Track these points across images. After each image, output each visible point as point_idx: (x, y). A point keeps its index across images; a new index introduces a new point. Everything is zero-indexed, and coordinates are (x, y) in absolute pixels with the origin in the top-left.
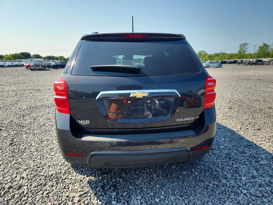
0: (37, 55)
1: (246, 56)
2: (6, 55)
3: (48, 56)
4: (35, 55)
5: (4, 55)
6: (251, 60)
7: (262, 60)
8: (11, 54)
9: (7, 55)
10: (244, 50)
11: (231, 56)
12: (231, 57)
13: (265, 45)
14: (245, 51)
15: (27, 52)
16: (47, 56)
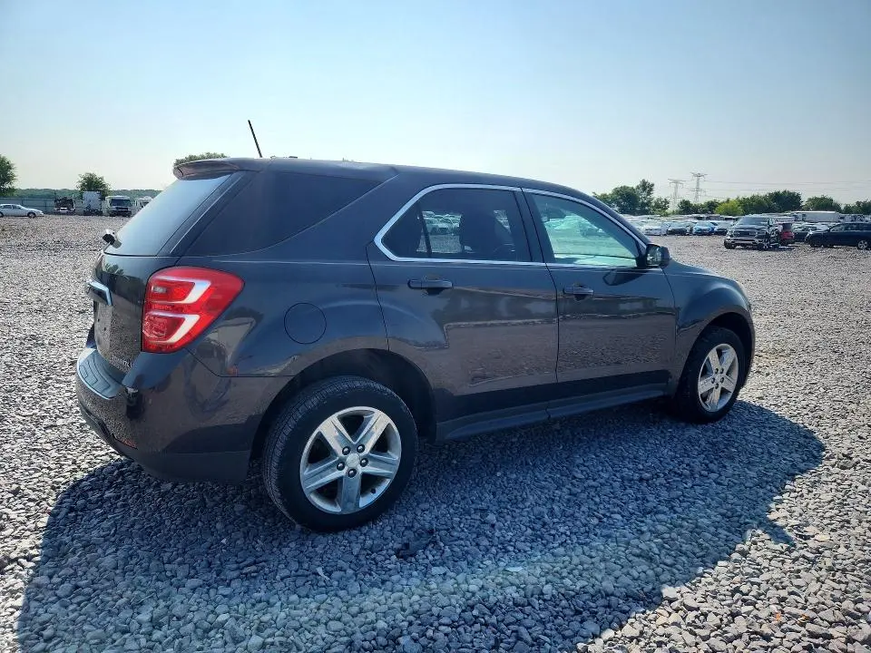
0: (823, 199)
2: (725, 200)
3: (864, 204)
4: (816, 199)
5: (721, 201)
8: (740, 198)
9: (728, 201)
15: (791, 189)
16: (858, 203)
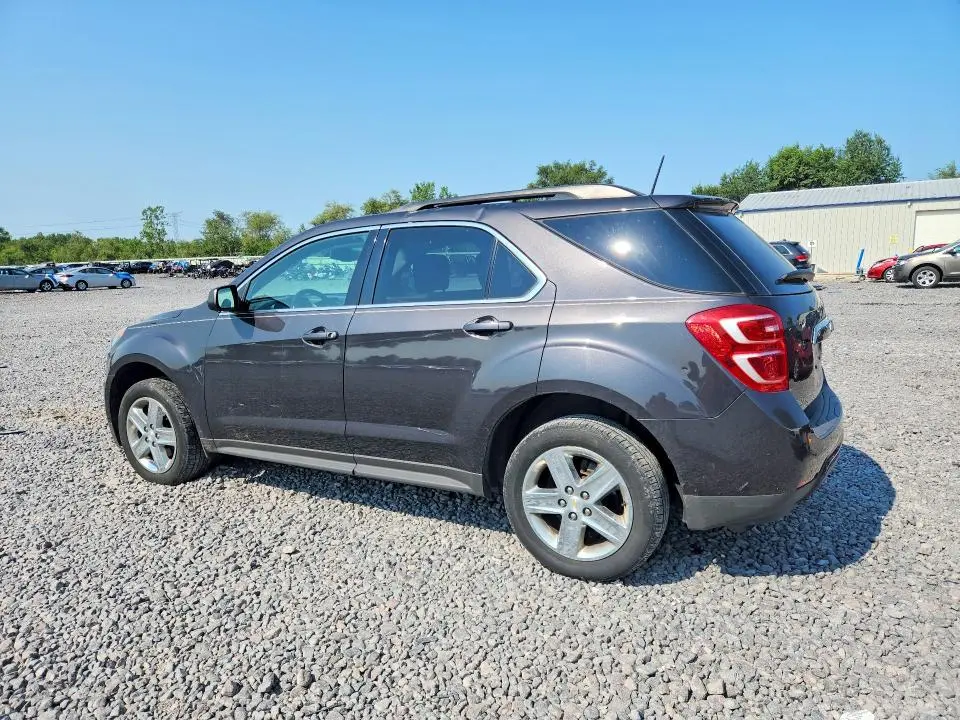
1: (172, 249)
6: (194, 261)
7: (232, 261)
10: (159, 227)
11: (116, 247)
12: (118, 249)
13: (221, 216)
14: (162, 232)
